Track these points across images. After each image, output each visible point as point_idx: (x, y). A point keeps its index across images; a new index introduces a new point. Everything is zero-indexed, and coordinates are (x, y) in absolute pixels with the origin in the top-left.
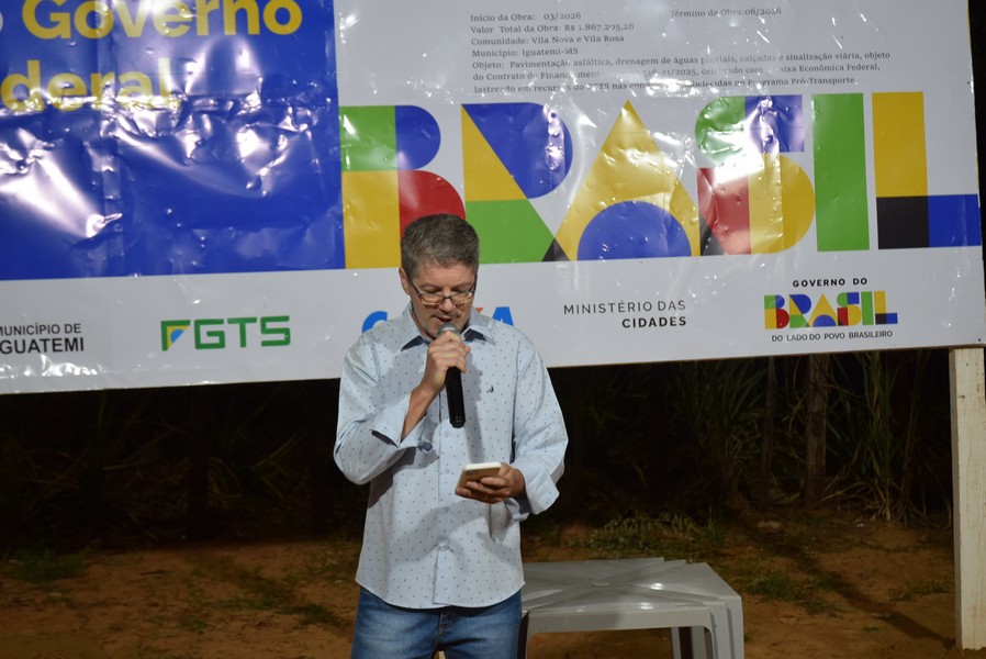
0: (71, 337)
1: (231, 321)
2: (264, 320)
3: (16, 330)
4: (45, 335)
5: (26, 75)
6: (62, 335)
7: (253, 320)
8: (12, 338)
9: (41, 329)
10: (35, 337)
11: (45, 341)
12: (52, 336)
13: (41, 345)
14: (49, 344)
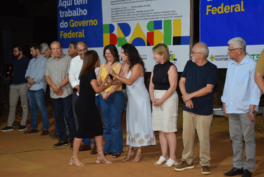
0: (226, 57)
1: (252, 55)
2: (257, 55)
3: (219, 56)
4: (223, 57)
5: (221, 6)
6: (225, 57)
7: (255, 55)
8: (218, 58)
9: (222, 56)
10: (221, 57)
11: (223, 58)
12: (224, 57)
13: (222, 59)
14: (223, 59)
